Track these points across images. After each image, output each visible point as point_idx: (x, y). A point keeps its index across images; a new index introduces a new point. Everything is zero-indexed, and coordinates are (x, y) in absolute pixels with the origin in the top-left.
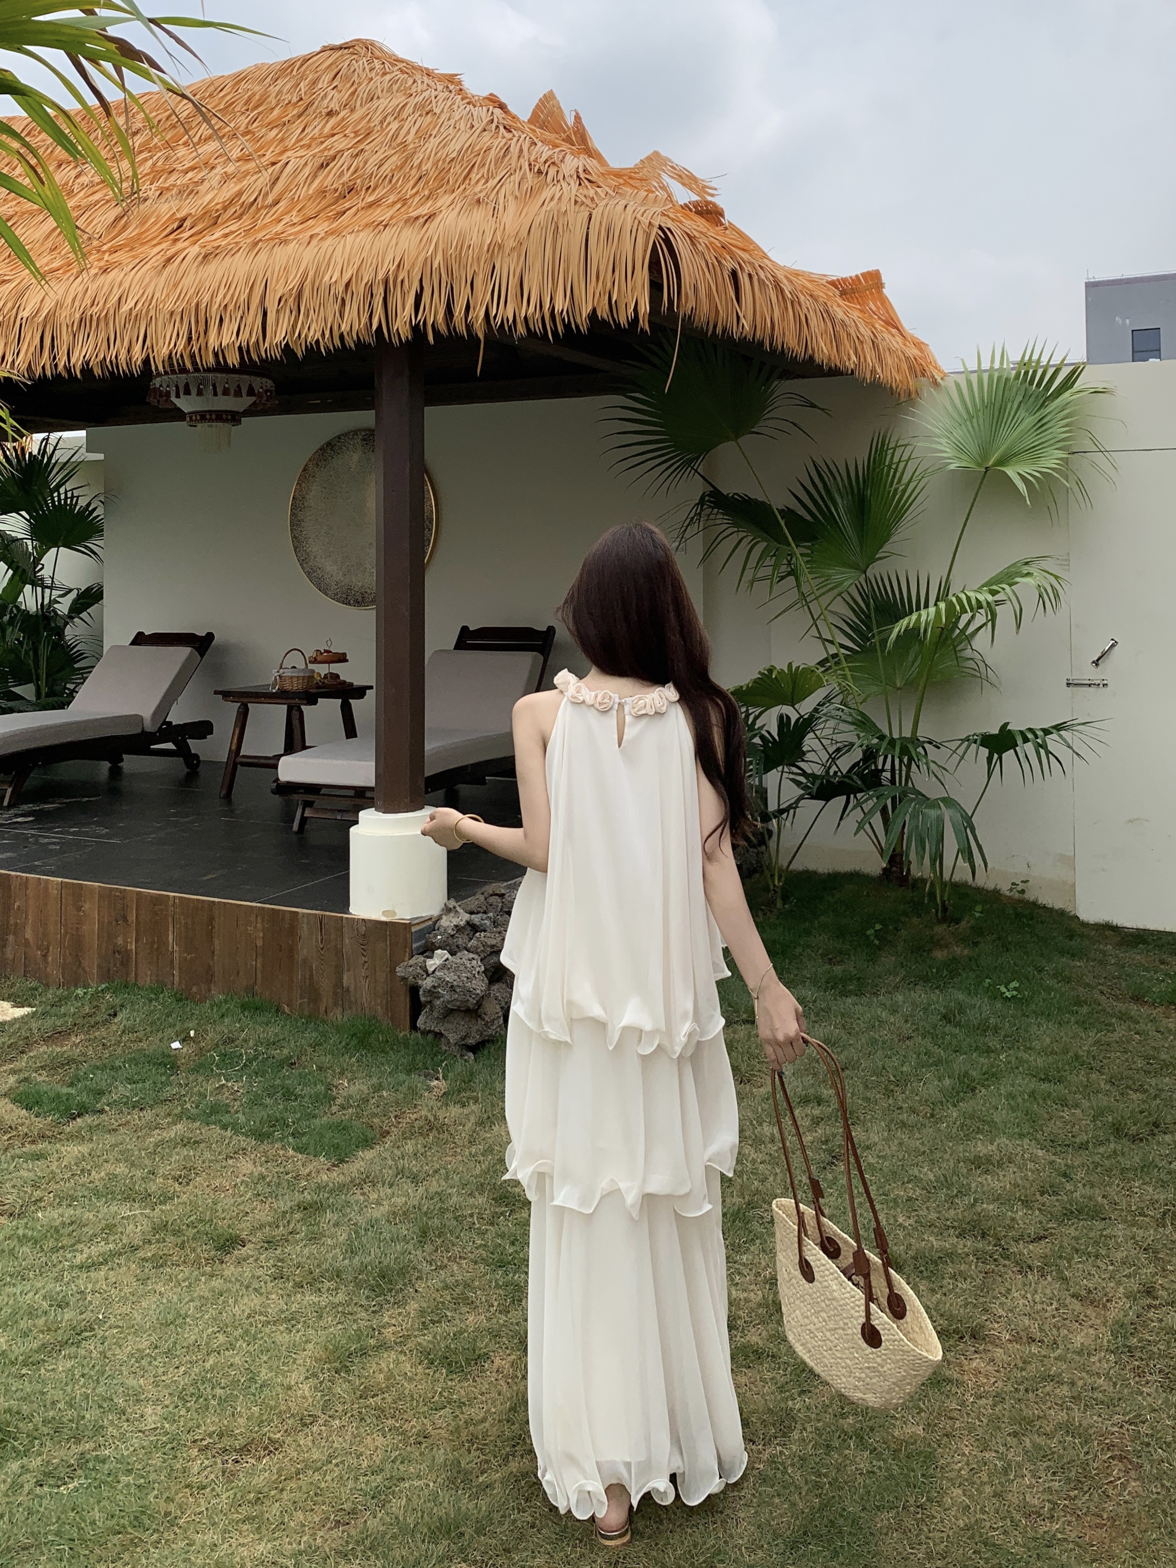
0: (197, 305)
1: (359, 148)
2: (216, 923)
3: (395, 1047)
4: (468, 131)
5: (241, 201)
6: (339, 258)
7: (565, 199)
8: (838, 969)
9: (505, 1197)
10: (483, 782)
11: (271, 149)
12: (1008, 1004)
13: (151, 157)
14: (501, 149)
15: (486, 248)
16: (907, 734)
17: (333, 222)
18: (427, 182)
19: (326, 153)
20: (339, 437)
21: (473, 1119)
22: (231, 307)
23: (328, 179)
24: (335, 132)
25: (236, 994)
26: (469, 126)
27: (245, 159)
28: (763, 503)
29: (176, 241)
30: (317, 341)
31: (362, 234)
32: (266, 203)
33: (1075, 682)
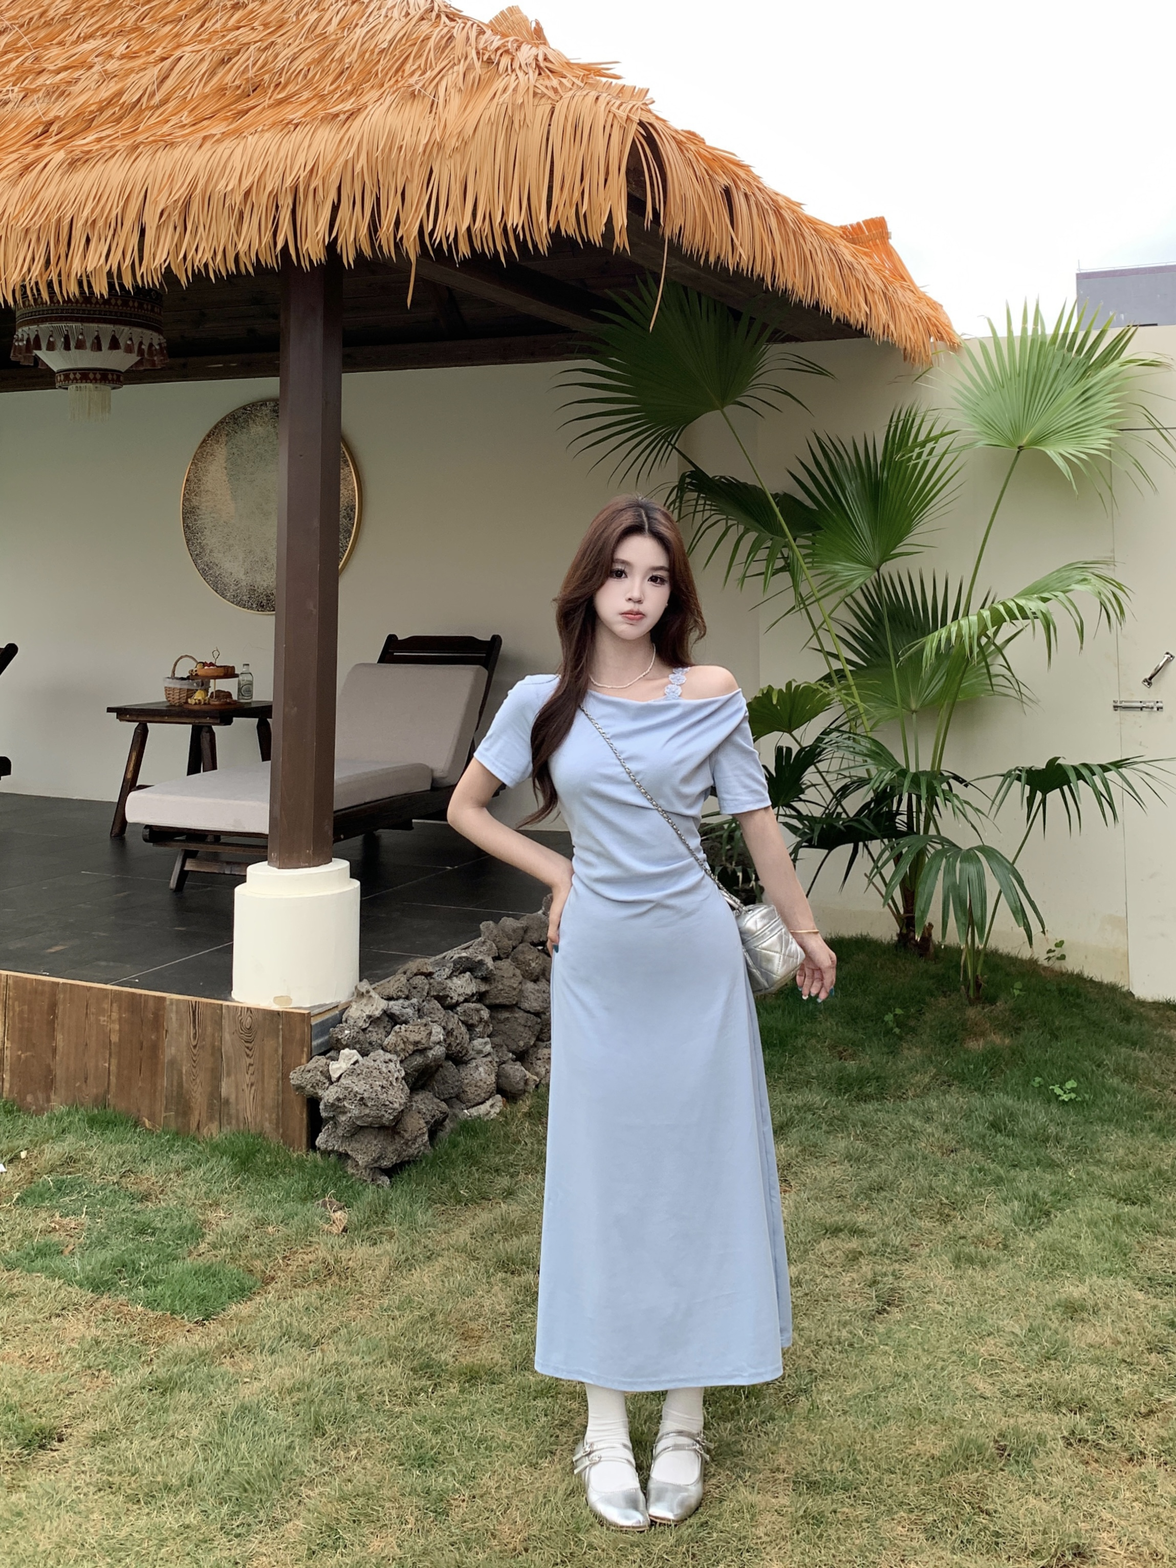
0: (59, 221)
1: (270, 41)
2: (60, 1010)
3: (287, 1170)
4: (403, 19)
5: (121, 102)
6: (237, 162)
7: (522, 90)
8: (851, 1065)
9: (428, 1366)
10: (408, 826)
11: (163, 45)
12: (1066, 1108)
13: (18, 57)
14: (442, 37)
15: (421, 150)
16: (926, 766)
17: (231, 123)
18: (350, 77)
19: (228, 47)
20: (244, 408)
21: (386, 1261)
22: (100, 223)
23: (229, 76)
24: (241, 24)
25: (82, 1105)
26: (403, 13)
27: (130, 56)
28: (755, 487)
29: (38, 147)
30: (206, 265)
31: (267, 135)
32: (152, 103)
33: (1124, 704)
